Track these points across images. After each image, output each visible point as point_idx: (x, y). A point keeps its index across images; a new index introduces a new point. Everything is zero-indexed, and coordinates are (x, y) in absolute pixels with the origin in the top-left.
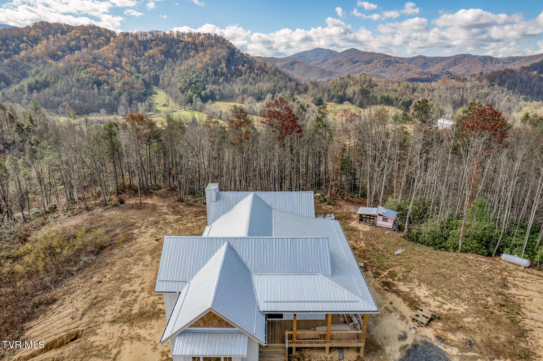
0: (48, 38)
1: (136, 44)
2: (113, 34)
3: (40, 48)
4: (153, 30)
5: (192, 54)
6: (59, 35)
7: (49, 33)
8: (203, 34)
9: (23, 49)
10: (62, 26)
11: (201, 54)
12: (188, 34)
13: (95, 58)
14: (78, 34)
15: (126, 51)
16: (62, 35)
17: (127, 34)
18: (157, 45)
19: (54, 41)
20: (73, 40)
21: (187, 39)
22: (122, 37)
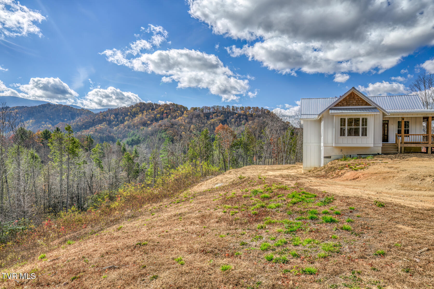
0: (143, 113)
1: (202, 115)
2: (185, 109)
3: (137, 120)
4: (215, 105)
5: (243, 122)
6: (150, 110)
7: (144, 110)
8: (253, 108)
9: (127, 120)
10: (153, 105)
11: (250, 122)
12: (241, 108)
13: (172, 125)
14: (163, 109)
15: (194, 121)
16: (152, 110)
17: (195, 109)
18: (217, 116)
19: (147, 114)
20: (159, 113)
21: (239, 111)
22: (192, 111)
